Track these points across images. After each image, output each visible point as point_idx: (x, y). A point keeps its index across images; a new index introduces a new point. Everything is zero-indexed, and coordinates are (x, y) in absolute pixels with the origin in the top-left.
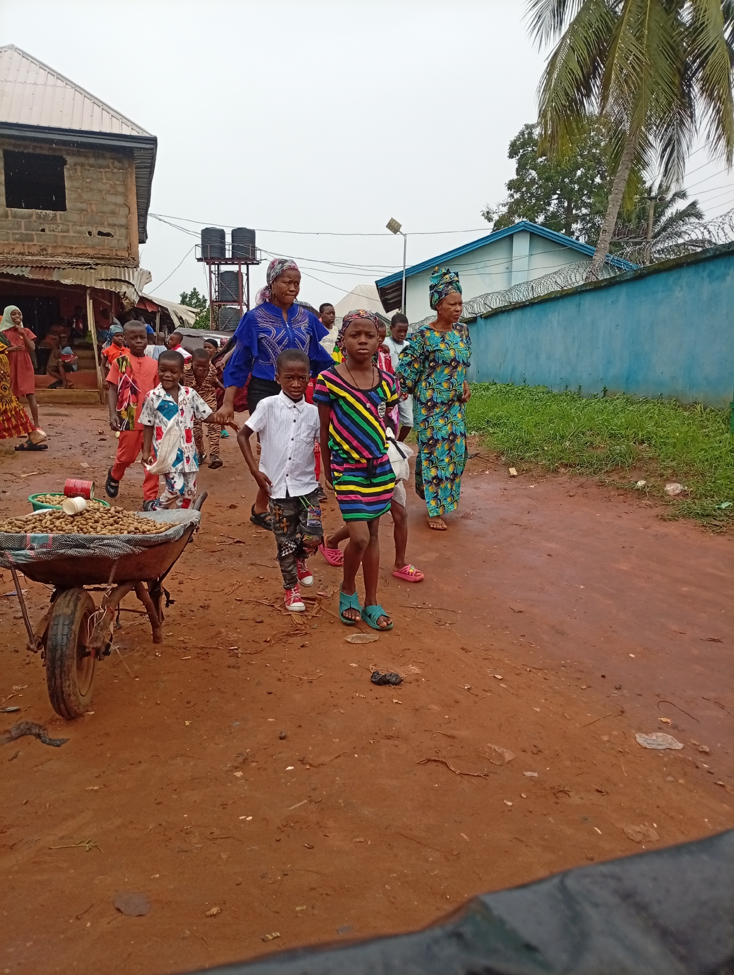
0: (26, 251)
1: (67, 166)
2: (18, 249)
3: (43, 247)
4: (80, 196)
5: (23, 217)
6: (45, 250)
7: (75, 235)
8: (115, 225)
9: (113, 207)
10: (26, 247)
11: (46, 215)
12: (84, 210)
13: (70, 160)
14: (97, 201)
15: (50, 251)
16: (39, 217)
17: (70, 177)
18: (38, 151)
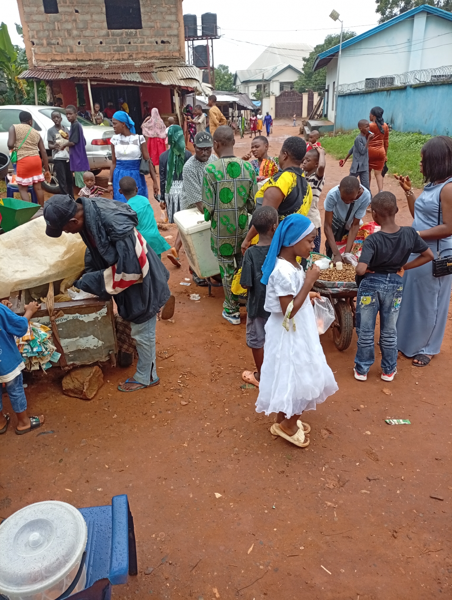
2: (116, 57)
3: (130, 54)
4: (150, 18)
5: (118, 35)
6: (131, 56)
7: (148, 44)
8: (171, 35)
10: (121, 56)
11: (131, 33)
14: (160, 20)
15: (134, 56)
16: (127, 34)
17: (144, 5)
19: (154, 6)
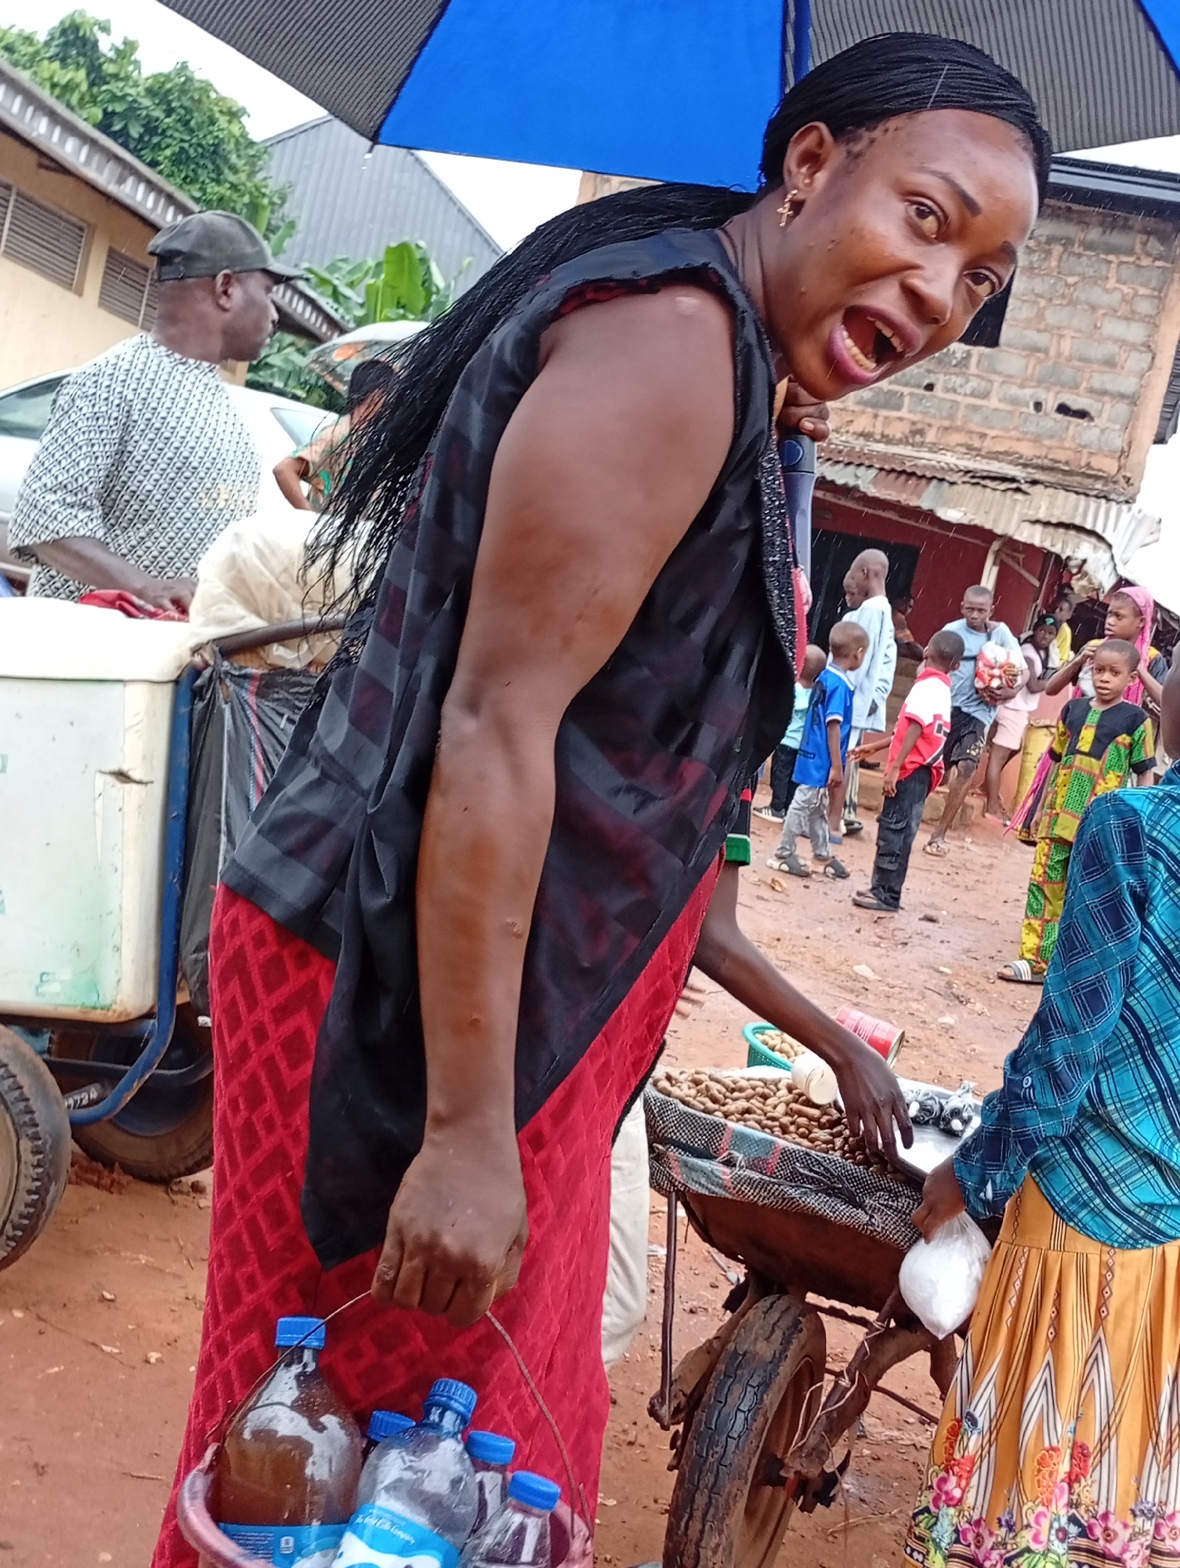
0: (878, 430)
2: (861, 424)
3: (919, 426)
4: (1040, 315)
7: (1002, 406)
8: (1104, 393)
9: (1115, 348)
10: (879, 423)
12: (1038, 350)
14: (1079, 330)
15: (931, 436)
17: (1030, 269)
19: (1071, 280)
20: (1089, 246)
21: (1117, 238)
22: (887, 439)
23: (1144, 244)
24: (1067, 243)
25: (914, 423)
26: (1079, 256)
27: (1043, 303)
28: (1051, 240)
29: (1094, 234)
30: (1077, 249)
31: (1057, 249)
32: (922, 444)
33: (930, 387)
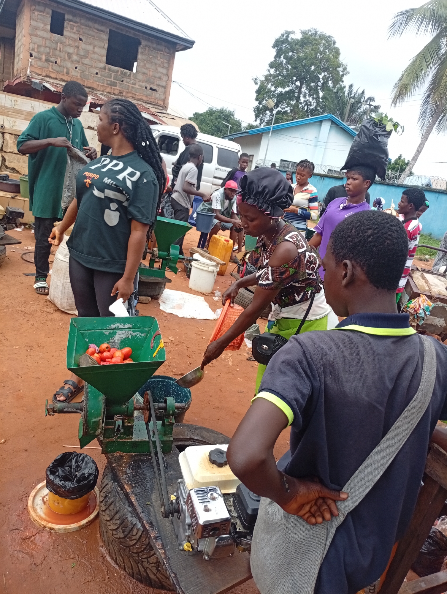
0: (112, 92)
1: (142, 46)
2: (108, 90)
3: (121, 91)
4: (145, 65)
5: (113, 71)
6: (122, 93)
8: (159, 85)
9: (161, 75)
11: (126, 73)
12: (146, 74)
13: (144, 43)
14: (153, 69)
16: (122, 73)
17: (142, 53)
18: (128, 34)
19: (151, 57)
20: (154, 49)
21: (159, 47)
22: (114, 94)
23: (165, 49)
24: (149, 47)
25: (120, 90)
26: (152, 51)
27: (145, 62)
28: (146, 46)
29: (155, 46)
30: (152, 49)
31: (147, 48)
32: (122, 96)
33: (122, 81)
